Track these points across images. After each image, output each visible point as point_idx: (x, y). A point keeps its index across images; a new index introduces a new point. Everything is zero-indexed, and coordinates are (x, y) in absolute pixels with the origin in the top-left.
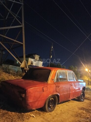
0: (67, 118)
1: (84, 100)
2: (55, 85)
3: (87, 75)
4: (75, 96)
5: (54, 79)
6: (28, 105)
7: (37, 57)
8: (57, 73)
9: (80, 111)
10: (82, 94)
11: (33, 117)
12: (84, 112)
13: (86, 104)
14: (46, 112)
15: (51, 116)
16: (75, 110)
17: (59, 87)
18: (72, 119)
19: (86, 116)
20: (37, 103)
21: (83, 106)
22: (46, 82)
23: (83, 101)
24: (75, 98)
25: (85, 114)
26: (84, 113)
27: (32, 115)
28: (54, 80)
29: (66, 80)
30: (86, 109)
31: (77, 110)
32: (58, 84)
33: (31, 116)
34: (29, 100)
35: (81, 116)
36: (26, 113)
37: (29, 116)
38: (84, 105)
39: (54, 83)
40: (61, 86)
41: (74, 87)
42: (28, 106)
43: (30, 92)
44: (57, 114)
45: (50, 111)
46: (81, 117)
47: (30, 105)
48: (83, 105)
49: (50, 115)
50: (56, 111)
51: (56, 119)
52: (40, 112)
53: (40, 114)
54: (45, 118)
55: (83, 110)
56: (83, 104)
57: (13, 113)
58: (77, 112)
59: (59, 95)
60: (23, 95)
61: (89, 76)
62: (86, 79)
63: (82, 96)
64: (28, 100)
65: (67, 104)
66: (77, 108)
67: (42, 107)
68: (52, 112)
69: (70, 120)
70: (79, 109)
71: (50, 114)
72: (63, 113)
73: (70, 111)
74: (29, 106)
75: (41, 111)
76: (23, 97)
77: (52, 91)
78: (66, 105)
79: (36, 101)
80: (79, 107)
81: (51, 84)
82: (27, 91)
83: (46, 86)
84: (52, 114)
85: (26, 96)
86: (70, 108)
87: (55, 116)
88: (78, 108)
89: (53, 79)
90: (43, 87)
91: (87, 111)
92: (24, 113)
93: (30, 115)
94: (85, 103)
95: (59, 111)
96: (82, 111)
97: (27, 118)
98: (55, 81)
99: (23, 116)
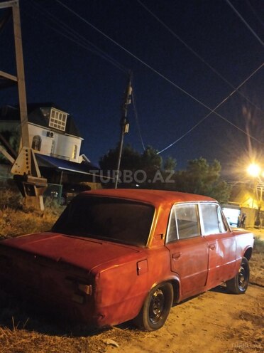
0: (203, 343)
1: (246, 288)
2: (167, 253)
3: (256, 189)
4: (221, 279)
5: (164, 235)
6: (100, 315)
7: (58, 117)
8: (173, 214)
9: (238, 323)
10: (242, 270)
11: (111, 346)
12: (249, 324)
13: (252, 300)
14: (144, 330)
15: (160, 340)
16: (222, 322)
17: (179, 256)
18: (218, 344)
19: (255, 334)
20: (121, 308)
21: (244, 309)
22: (144, 247)
23: (243, 293)
24: (221, 284)
25: (252, 331)
26: (248, 329)
27: (110, 341)
28: (164, 238)
29: (197, 233)
30: (252, 316)
31: (227, 320)
32: (175, 247)
33: (106, 344)
34: (103, 300)
35: (240, 336)
36: (92, 336)
37: (103, 345)
38: (248, 304)
39: (166, 247)
40: (184, 254)
41: (220, 252)
42: (101, 317)
43: (105, 280)
44: (175, 335)
45: (155, 329)
46: (242, 339)
47: (106, 314)
48: (243, 303)
49: (155, 340)
50: (169, 327)
51: (175, 347)
52: (128, 332)
53: (128, 338)
54: (146, 347)
55: (246, 320)
56: (243, 300)
57: (58, 338)
58: (228, 327)
59: (178, 279)
60: (88, 289)
61: (259, 195)
62: (251, 207)
63: (240, 276)
64: (100, 302)
65: (197, 305)
66: (227, 315)
67: (132, 318)
68: (159, 330)
69: (212, 348)
70: (235, 319)
71: (156, 336)
72: (192, 332)
73: (209, 323)
74: (103, 316)
75: (130, 329)
76: (88, 293)
77: (160, 272)
78: (195, 308)
79: (120, 303)
80: (233, 311)
81: (157, 251)
82: (97, 278)
83: (144, 258)
84: (161, 335)
85: (96, 290)
86: (208, 317)
87: (171, 340)
88: (230, 314)
89: (162, 235)
90: (136, 261)
91: (256, 321)
92: (86, 336)
93: (104, 341)
94: (250, 297)
95: (177, 327)
96: (241, 322)
97: (99, 348)
98: (167, 241)
99: (86, 344)
